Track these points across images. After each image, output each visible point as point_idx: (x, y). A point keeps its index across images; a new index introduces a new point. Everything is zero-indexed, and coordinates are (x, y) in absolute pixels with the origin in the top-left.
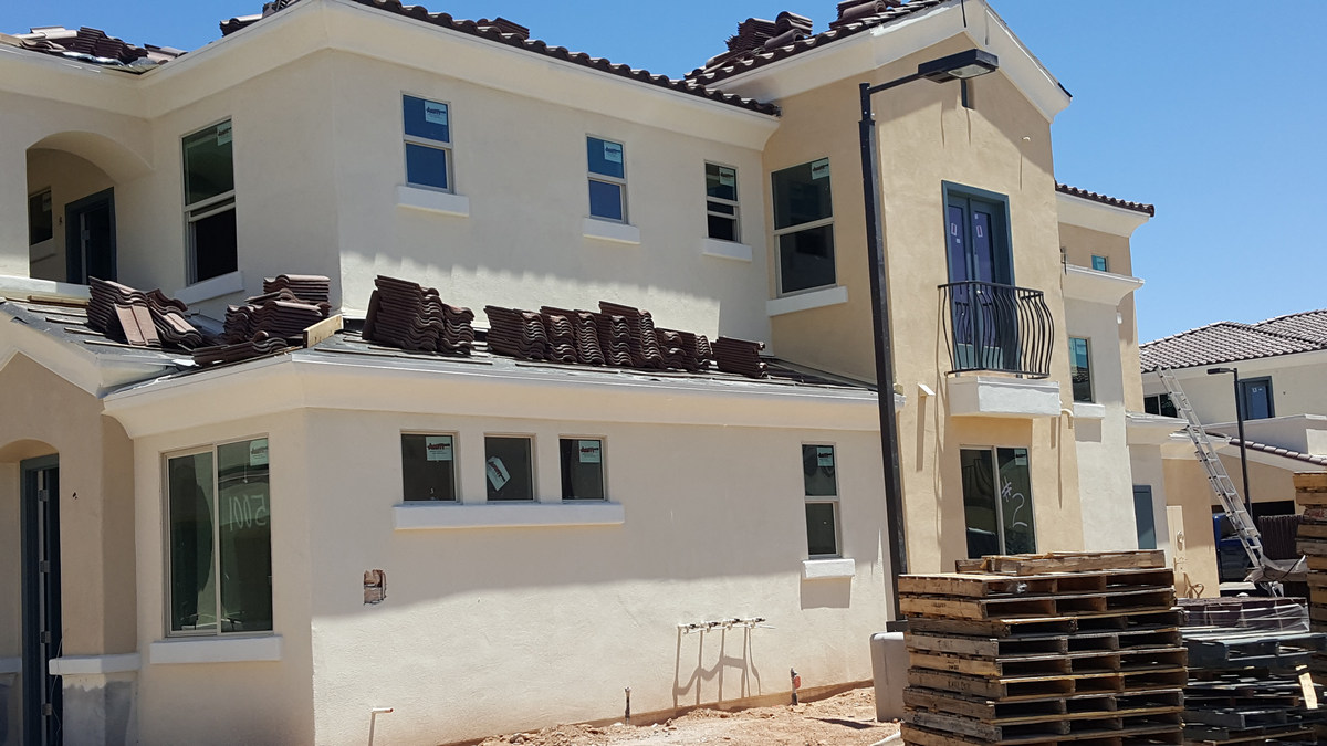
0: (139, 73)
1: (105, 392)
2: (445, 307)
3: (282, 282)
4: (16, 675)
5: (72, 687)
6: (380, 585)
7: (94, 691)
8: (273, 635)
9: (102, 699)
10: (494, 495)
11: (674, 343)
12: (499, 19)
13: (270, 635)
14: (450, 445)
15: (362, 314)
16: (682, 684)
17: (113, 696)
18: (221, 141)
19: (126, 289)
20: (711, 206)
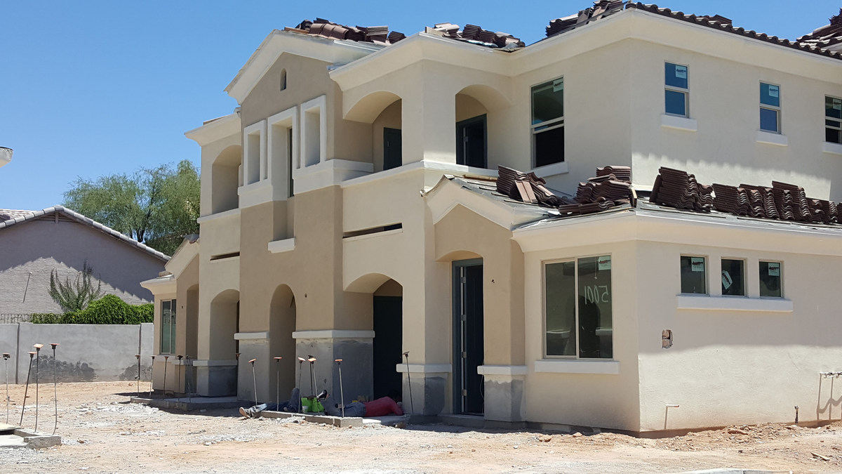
0: (510, 52)
1: (514, 227)
2: (699, 185)
3: (608, 170)
4: (448, 373)
5: (490, 381)
6: (669, 338)
7: (505, 384)
8: (613, 361)
9: (509, 388)
10: (725, 292)
11: (818, 207)
12: (716, 16)
13: (610, 361)
14: (703, 263)
15: (650, 188)
16: (822, 407)
17: (515, 387)
18: (556, 90)
19: (519, 173)
20: (828, 122)
